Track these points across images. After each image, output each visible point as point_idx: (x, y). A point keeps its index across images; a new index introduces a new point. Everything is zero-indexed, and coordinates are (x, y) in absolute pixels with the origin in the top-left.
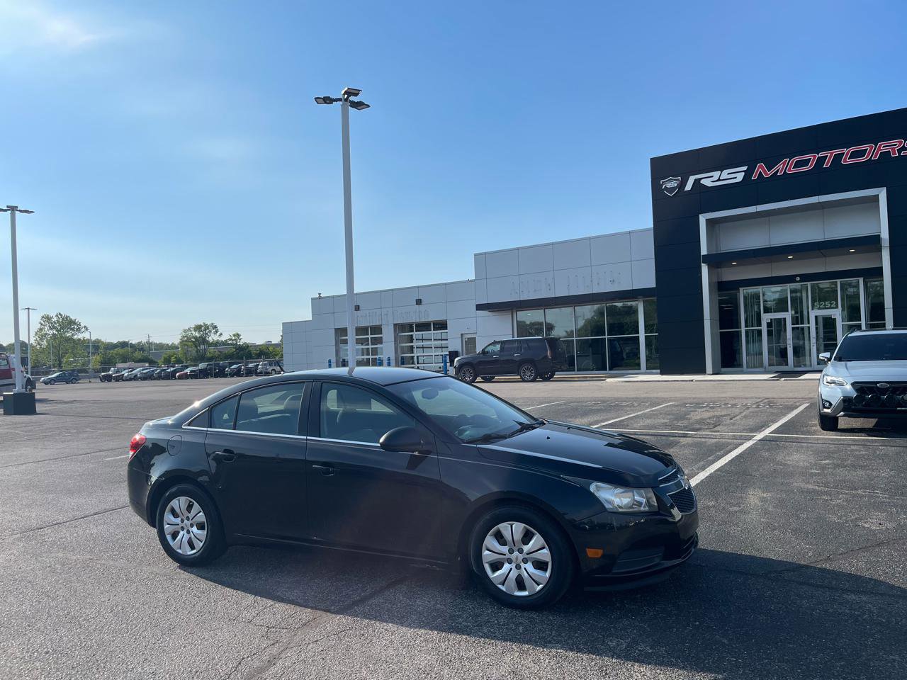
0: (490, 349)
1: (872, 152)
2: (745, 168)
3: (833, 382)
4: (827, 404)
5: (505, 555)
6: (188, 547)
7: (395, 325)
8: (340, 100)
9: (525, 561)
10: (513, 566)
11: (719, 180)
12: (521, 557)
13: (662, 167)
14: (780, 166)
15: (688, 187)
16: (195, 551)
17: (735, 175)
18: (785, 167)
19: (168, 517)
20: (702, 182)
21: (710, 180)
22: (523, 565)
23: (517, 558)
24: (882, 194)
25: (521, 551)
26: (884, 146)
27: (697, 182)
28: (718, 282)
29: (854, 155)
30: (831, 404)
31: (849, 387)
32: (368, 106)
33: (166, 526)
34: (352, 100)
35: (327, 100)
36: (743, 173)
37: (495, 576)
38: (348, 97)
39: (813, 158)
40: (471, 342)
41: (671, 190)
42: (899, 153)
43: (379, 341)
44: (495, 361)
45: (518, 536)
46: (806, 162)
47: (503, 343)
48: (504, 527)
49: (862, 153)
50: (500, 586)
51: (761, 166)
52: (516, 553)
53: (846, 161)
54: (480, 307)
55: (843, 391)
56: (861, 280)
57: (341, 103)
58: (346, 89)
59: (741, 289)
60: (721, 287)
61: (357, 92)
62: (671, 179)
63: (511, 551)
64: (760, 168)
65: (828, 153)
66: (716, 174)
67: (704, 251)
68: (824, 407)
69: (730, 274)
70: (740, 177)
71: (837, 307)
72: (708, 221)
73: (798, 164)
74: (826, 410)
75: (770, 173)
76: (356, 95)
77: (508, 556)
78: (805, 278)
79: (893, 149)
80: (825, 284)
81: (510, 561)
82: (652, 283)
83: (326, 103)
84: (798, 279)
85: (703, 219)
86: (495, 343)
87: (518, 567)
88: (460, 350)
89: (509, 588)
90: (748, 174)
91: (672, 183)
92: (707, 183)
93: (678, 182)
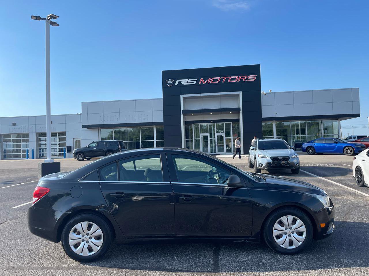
0: (91, 145)
1: (238, 79)
2: (197, 79)
3: (263, 157)
4: (261, 165)
5: (283, 231)
6: (87, 251)
7: (37, 133)
8: (45, 19)
9: (293, 232)
10: (287, 235)
11: (187, 83)
12: (291, 231)
13: (167, 75)
14: (208, 80)
15: (176, 84)
16: (93, 253)
17: (193, 82)
18: (210, 81)
19: (72, 235)
20: (181, 82)
21: (184, 82)
22: (292, 235)
23: (289, 232)
24: (240, 93)
25: (291, 228)
26: (241, 77)
27: (180, 82)
28: (185, 121)
29: (232, 79)
30: (262, 165)
31: (269, 159)
32: (59, 25)
33: (70, 241)
34: (52, 21)
35: (38, 18)
36: (196, 81)
37: (279, 241)
38: (50, 19)
39: (219, 78)
40: (78, 142)
41: (170, 84)
42: (246, 80)
43: (27, 141)
44: (95, 151)
45: (290, 222)
46: (216, 80)
47: (98, 143)
48: (284, 218)
49: (234, 79)
50: (282, 246)
51: (202, 79)
52: (289, 230)
53: (229, 81)
54: (84, 126)
55: (267, 160)
56: (231, 123)
57: (46, 21)
58: (51, 14)
59: (193, 124)
60: (186, 123)
61: (56, 17)
62: (170, 80)
63: (286, 229)
64: (202, 80)
65: (224, 78)
66: (187, 80)
67: (182, 109)
68: (260, 166)
69: (190, 119)
70: (195, 83)
71: (224, 132)
72: (184, 98)
73: (214, 80)
74: (260, 167)
75: (205, 82)
76: (55, 18)
77: (285, 231)
78: (215, 121)
79: (244, 79)
80: (220, 124)
81: (286, 234)
82: (162, 120)
83: (37, 19)
84: (212, 121)
85: (182, 97)
86: (94, 142)
87: (290, 236)
88: (72, 145)
89: (286, 246)
90: (198, 81)
91: (170, 82)
92: (183, 83)
93: (172, 82)
